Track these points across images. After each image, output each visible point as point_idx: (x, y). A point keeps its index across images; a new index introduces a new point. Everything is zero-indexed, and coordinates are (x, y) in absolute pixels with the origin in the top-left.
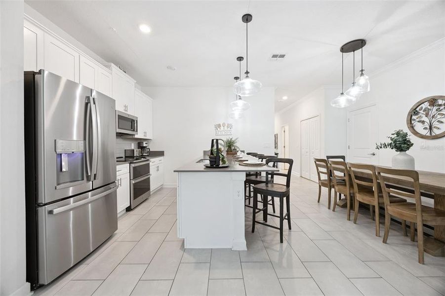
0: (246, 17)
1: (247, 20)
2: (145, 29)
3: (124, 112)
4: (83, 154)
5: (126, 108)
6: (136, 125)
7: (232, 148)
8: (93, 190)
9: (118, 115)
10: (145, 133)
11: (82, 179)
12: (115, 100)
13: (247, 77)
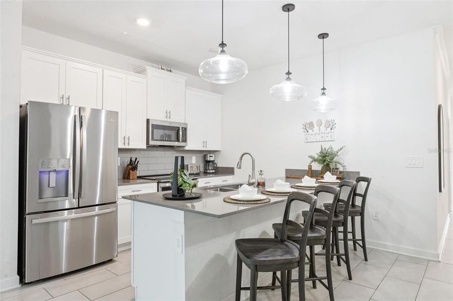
3: (166, 120)
4: (67, 171)
5: (168, 114)
6: (181, 133)
7: (332, 166)
8: (79, 208)
9: (152, 125)
10: (205, 143)
11: (67, 195)
12: (117, 112)
13: (223, 51)
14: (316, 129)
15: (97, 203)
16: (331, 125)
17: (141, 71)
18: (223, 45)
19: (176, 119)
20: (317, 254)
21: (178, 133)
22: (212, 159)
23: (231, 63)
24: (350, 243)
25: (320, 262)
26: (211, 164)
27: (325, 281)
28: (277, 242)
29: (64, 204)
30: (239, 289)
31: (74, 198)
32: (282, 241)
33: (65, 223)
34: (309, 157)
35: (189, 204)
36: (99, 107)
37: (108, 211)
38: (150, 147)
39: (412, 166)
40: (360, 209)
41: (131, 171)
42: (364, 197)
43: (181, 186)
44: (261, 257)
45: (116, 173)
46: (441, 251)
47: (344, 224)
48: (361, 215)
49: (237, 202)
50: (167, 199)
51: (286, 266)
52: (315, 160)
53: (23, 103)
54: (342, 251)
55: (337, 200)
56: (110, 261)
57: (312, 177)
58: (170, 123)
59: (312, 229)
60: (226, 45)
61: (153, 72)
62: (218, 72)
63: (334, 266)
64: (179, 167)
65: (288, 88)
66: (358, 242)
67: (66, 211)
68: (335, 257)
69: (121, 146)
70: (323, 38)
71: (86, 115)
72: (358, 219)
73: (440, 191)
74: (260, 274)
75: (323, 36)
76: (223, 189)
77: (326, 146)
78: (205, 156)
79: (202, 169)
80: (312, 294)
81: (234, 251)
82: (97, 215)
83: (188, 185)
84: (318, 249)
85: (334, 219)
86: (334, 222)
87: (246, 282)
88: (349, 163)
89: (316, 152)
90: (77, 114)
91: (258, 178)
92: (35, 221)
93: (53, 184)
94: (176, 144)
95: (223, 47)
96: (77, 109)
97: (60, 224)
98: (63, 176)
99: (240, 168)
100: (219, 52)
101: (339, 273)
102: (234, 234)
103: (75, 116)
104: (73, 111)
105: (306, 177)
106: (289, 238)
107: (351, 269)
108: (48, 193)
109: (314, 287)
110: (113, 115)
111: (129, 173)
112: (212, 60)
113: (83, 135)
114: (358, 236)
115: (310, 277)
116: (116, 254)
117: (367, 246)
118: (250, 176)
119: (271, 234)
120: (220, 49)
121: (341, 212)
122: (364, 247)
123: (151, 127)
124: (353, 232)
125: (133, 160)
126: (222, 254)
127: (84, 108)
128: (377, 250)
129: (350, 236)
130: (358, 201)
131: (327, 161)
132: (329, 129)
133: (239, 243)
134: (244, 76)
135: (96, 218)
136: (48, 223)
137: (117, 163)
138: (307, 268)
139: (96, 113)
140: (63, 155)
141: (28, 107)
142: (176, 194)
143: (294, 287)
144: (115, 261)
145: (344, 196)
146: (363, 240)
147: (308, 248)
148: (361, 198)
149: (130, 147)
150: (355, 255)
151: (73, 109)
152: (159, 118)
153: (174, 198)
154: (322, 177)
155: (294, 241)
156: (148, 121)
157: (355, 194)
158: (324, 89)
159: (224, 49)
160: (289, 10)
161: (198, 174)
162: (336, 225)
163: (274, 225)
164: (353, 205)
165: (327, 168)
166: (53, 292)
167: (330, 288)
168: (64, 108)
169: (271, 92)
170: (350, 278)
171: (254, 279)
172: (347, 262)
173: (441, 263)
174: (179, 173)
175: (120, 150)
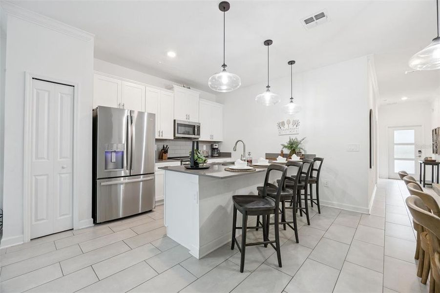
0: (223, 4)
1: (224, 8)
2: (172, 54)
3: (186, 120)
4: (123, 152)
5: (188, 117)
6: (196, 130)
7: (297, 151)
8: (130, 176)
9: (178, 124)
10: (212, 136)
11: (123, 168)
12: (155, 114)
13: (224, 70)
14: (286, 126)
15: (142, 173)
16: (296, 124)
17: (170, 88)
18: (224, 66)
19: (193, 120)
20: (286, 208)
21: (195, 129)
22: (216, 147)
23: (230, 77)
24: (309, 202)
25: (289, 214)
26: (216, 150)
27: (292, 225)
28: (260, 197)
29: (121, 174)
30: (235, 228)
31: (127, 169)
32: (264, 197)
33: (122, 185)
34: (282, 145)
35: (202, 172)
36: (143, 111)
37: (149, 178)
38: (176, 138)
39: (351, 150)
40: (316, 179)
41: (164, 154)
42: (319, 171)
43: (196, 160)
44: (250, 206)
45: (154, 155)
46: (370, 207)
47: (305, 188)
48: (316, 183)
49: (233, 170)
50: (188, 168)
51: (266, 212)
52: (285, 147)
53: (94, 108)
54: (303, 206)
55: (300, 172)
56: (150, 211)
57: (283, 157)
58: (189, 122)
59: (284, 190)
60: (226, 65)
61: (178, 88)
62: (221, 84)
63: (298, 216)
64: (195, 148)
65: (267, 96)
66: (314, 201)
67: (122, 178)
68: (299, 210)
69: (157, 137)
70: (292, 64)
71: (135, 116)
72: (314, 185)
73: (371, 167)
74: (249, 217)
75: (291, 63)
76: (224, 164)
77: (293, 137)
78: (212, 145)
79: (210, 154)
80: (283, 234)
81: (232, 203)
82: (142, 181)
83: (201, 160)
84: (287, 205)
85: (298, 184)
86: (298, 186)
87: (239, 223)
88: (309, 149)
89: (286, 142)
90: (129, 115)
91: (247, 157)
92: (102, 184)
93: (114, 160)
94: (193, 136)
95: (224, 67)
96: (129, 111)
97: (118, 186)
98: (120, 155)
99: (235, 150)
100: (222, 70)
101: (301, 221)
102: (232, 192)
103: (128, 116)
104: (127, 113)
105: (279, 156)
106: (268, 195)
107: (310, 218)
108: (111, 166)
109: (285, 229)
110: (152, 116)
111: (162, 155)
112: (217, 75)
113: (133, 129)
114: (314, 197)
115: (282, 221)
116: (154, 207)
117: (320, 204)
118: (242, 155)
119: (256, 193)
120: (222, 68)
121: (303, 180)
122: (318, 204)
123: (176, 125)
124: (311, 195)
125: (165, 146)
126: (224, 205)
127: (133, 111)
128: (327, 207)
129: (309, 197)
130: (315, 174)
131: (293, 147)
132: (295, 126)
133: (235, 197)
134: (238, 87)
135: (141, 183)
136: (111, 185)
137: (155, 148)
138: (280, 216)
139: (141, 114)
140: (120, 142)
141: (98, 109)
142: (193, 165)
143: (272, 228)
144: (153, 211)
145: (305, 170)
146: (318, 199)
147: (280, 203)
148: (317, 172)
149: (163, 138)
150: (312, 210)
151: (126, 111)
152: (182, 119)
153: (192, 168)
154: (291, 158)
155: (272, 197)
156: (175, 121)
157: (313, 169)
158: (292, 98)
159: (225, 68)
160: (268, 44)
161: (207, 157)
162: (300, 188)
163: (258, 188)
164: (311, 177)
165: (293, 151)
166: (114, 229)
167: (295, 229)
168: (121, 111)
169: (256, 100)
170: (309, 224)
171: (245, 221)
172: (307, 214)
173: (370, 216)
174: (195, 152)
175: (157, 140)
